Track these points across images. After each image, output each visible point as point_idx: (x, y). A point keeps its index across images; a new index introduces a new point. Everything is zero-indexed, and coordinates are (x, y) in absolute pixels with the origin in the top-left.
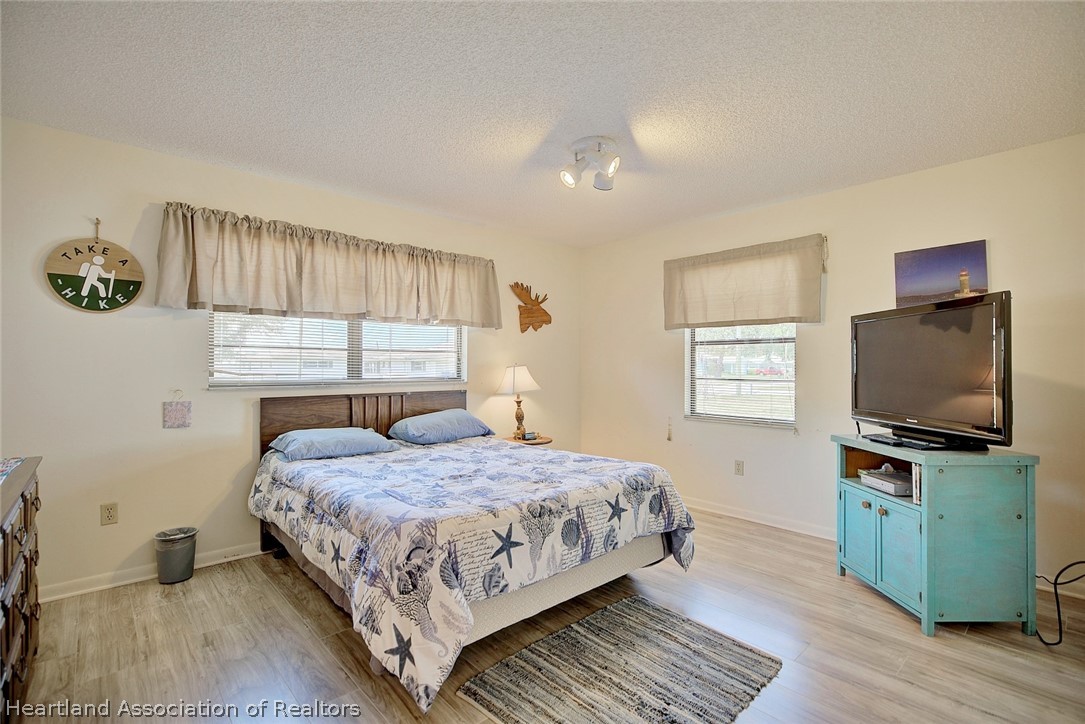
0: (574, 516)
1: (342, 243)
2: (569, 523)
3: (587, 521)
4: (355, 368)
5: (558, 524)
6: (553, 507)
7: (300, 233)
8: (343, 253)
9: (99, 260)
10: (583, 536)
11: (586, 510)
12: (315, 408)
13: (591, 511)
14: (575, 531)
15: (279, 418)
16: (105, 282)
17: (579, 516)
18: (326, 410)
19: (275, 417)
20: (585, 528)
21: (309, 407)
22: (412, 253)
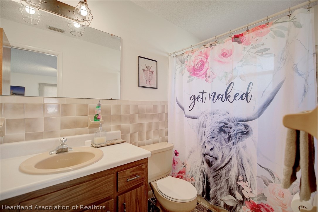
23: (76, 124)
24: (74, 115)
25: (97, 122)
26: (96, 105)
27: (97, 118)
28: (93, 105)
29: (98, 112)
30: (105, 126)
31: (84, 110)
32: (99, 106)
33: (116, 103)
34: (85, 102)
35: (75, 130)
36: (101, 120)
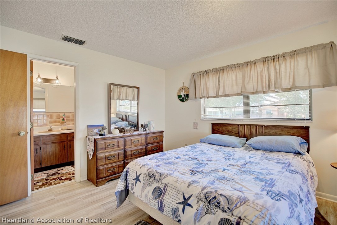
0: (162, 187)
1: (233, 68)
2: (158, 188)
3: (166, 193)
4: (247, 114)
5: (155, 185)
6: (157, 177)
7: (219, 69)
8: (234, 71)
9: (183, 91)
10: (160, 198)
11: (169, 189)
12: (227, 127)
13: (171, 191)
14: (159, 193)
15: (217, 130)
16: (184, 95)
17: (164, 188)
18: (230, 128)
19: (215, 129)
20: (163, 196)
21: (225, 127)
22: (265, 60)
23: (55, 122)
24: (55, 118)
25: (63, 121)
26: (63, 115)
27: (63, 120)
28: (62, 115)
29: (64, 117)
30: (67, 123)
31: (59, 117)
32: (64, 115)
33: (73, 113)
34: (59, 114)
35: (55, 124)
36: (66, 120)
